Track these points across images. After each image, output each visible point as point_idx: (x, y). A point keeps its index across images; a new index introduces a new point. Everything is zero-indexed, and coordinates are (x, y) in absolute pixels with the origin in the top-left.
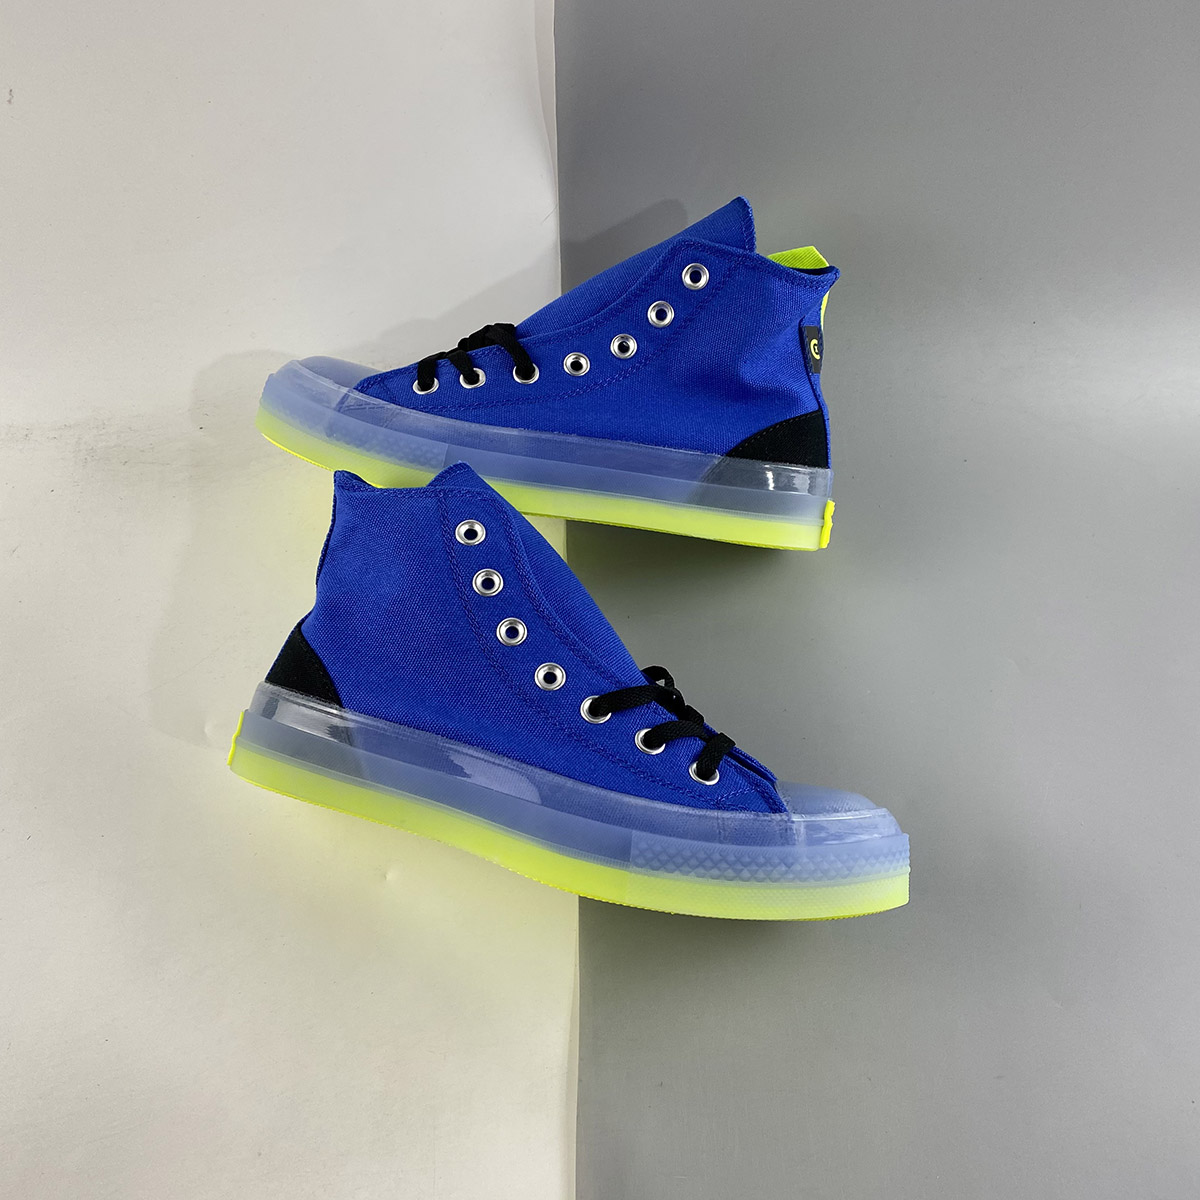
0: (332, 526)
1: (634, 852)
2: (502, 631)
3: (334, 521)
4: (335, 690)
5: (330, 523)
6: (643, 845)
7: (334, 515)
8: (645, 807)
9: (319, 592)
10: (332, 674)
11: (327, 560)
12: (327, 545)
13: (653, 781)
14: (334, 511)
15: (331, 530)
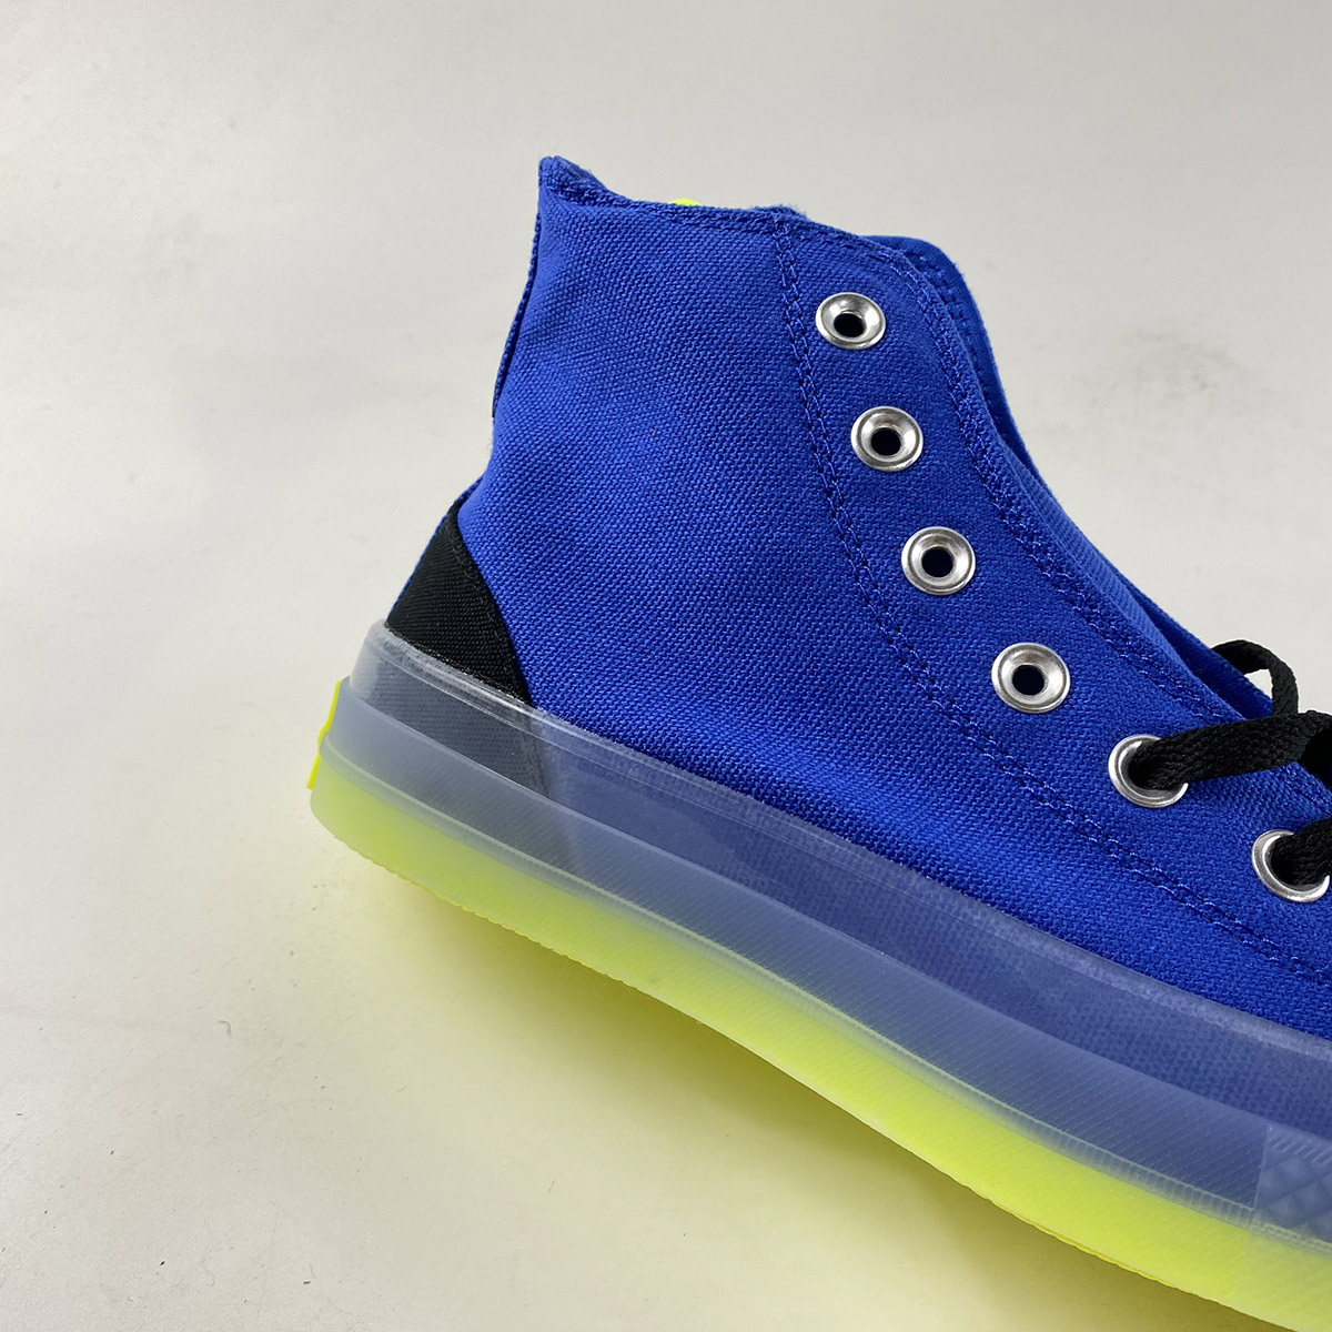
0: (530, 285)
1: (1266, 1181)
2: (913, 553)
3: (533, 273)
4: (516, 664)
5: (526, 278)
6: (1293, 1168)
7: (535, 261)
8: (1296, 1058)
9: (498, 436)
10: (512, 624)
11: (515, 362)
12: (516, 330)
13: (1309, 978)
14: (536, 250)
15: (527, 296)
